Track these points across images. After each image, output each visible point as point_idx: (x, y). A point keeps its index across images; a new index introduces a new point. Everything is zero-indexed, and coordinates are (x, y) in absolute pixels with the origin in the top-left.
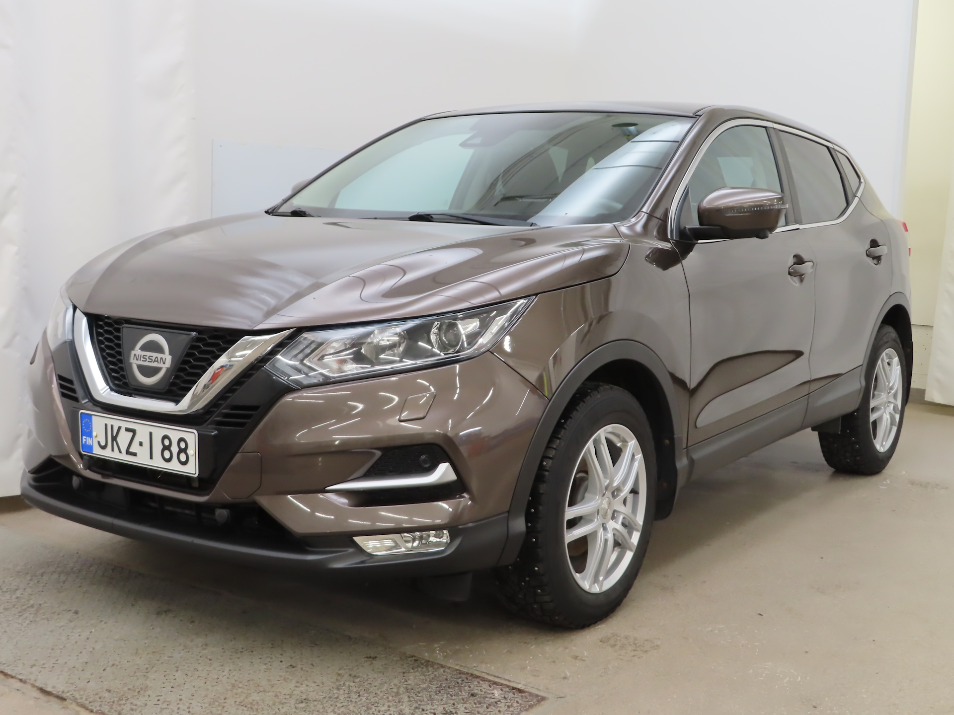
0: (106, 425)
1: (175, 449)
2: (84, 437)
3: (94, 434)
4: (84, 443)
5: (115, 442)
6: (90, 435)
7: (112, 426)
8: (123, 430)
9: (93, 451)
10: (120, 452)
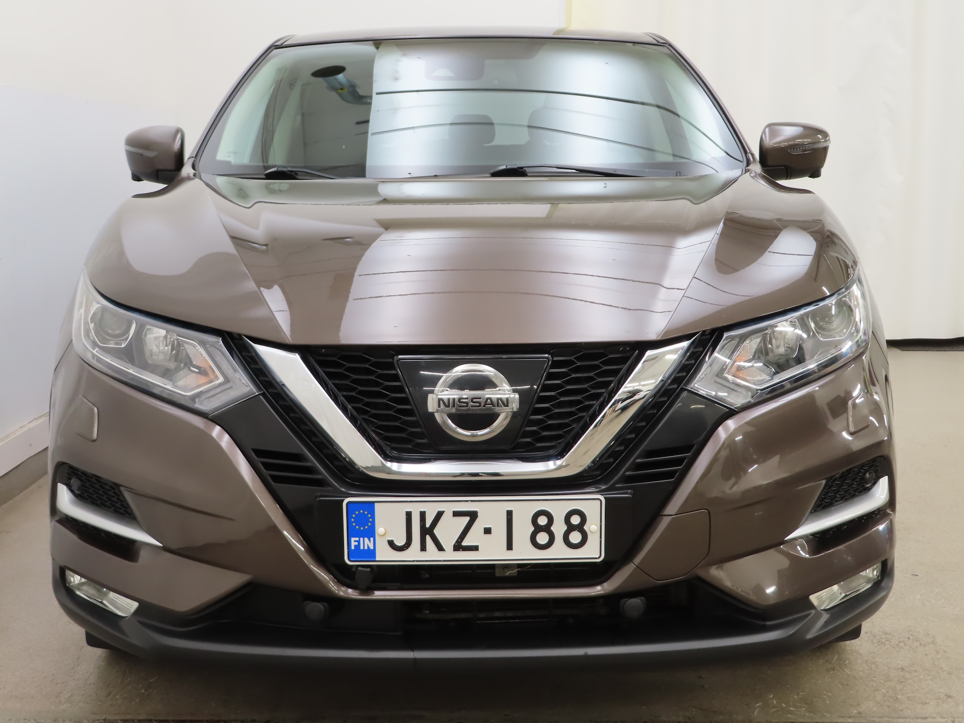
0: (409, 515)
1: (559, 528)
2: (353, 539)
3: (380, 530)
4: (353, 548)
5: (428, 538)
6: (370, 533)
7: (423, 515)
8: (447, 518)
9: (375, 557)
10: (440, 548)
